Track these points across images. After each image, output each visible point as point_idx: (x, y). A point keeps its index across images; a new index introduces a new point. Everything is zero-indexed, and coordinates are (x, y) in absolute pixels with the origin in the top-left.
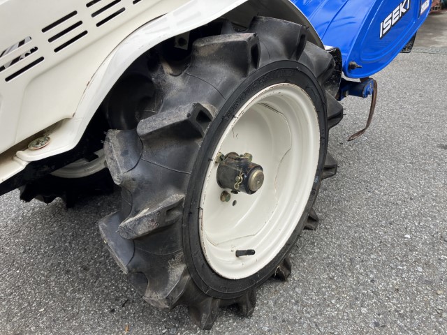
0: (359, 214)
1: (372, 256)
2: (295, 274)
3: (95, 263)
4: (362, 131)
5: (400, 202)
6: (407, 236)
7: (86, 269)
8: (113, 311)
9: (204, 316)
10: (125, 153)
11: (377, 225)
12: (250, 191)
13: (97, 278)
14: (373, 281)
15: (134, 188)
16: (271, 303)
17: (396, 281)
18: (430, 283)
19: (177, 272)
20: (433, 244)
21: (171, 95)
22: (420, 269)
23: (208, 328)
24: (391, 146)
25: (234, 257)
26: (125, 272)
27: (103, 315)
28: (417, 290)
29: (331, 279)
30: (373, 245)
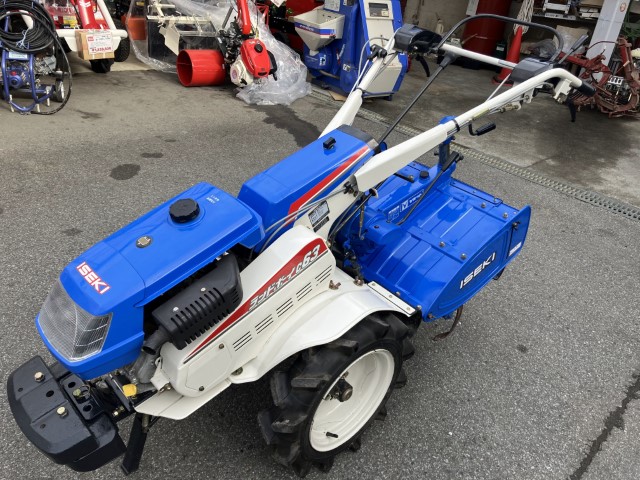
0: (423, 407)
1: (420, 445)
2: (363, 448)
3: (228, 412)
4: (447, 333)
5: (458, 401)
6: (451, 433)
7: (222, 415)
8: (242, 451)
9: (302, 471)
10: (281, 388)
11: (433, 419)
12: (341, 400)
13: (231, 423)
14: (413, 463)
15: (283, 407)
16: (343, 466)
17: (427, 466)
18: (448, 472)
19: (295, 449)
20: (465, 443)
21: (310, 366)
22: (447, 461)
23: (303, 477)
24: (478, 337)
25: (325, 436)
26: (268, 443)
27: (236, 453)
28: (439, 476)
29: (386, 456)
30: (423, 436)
